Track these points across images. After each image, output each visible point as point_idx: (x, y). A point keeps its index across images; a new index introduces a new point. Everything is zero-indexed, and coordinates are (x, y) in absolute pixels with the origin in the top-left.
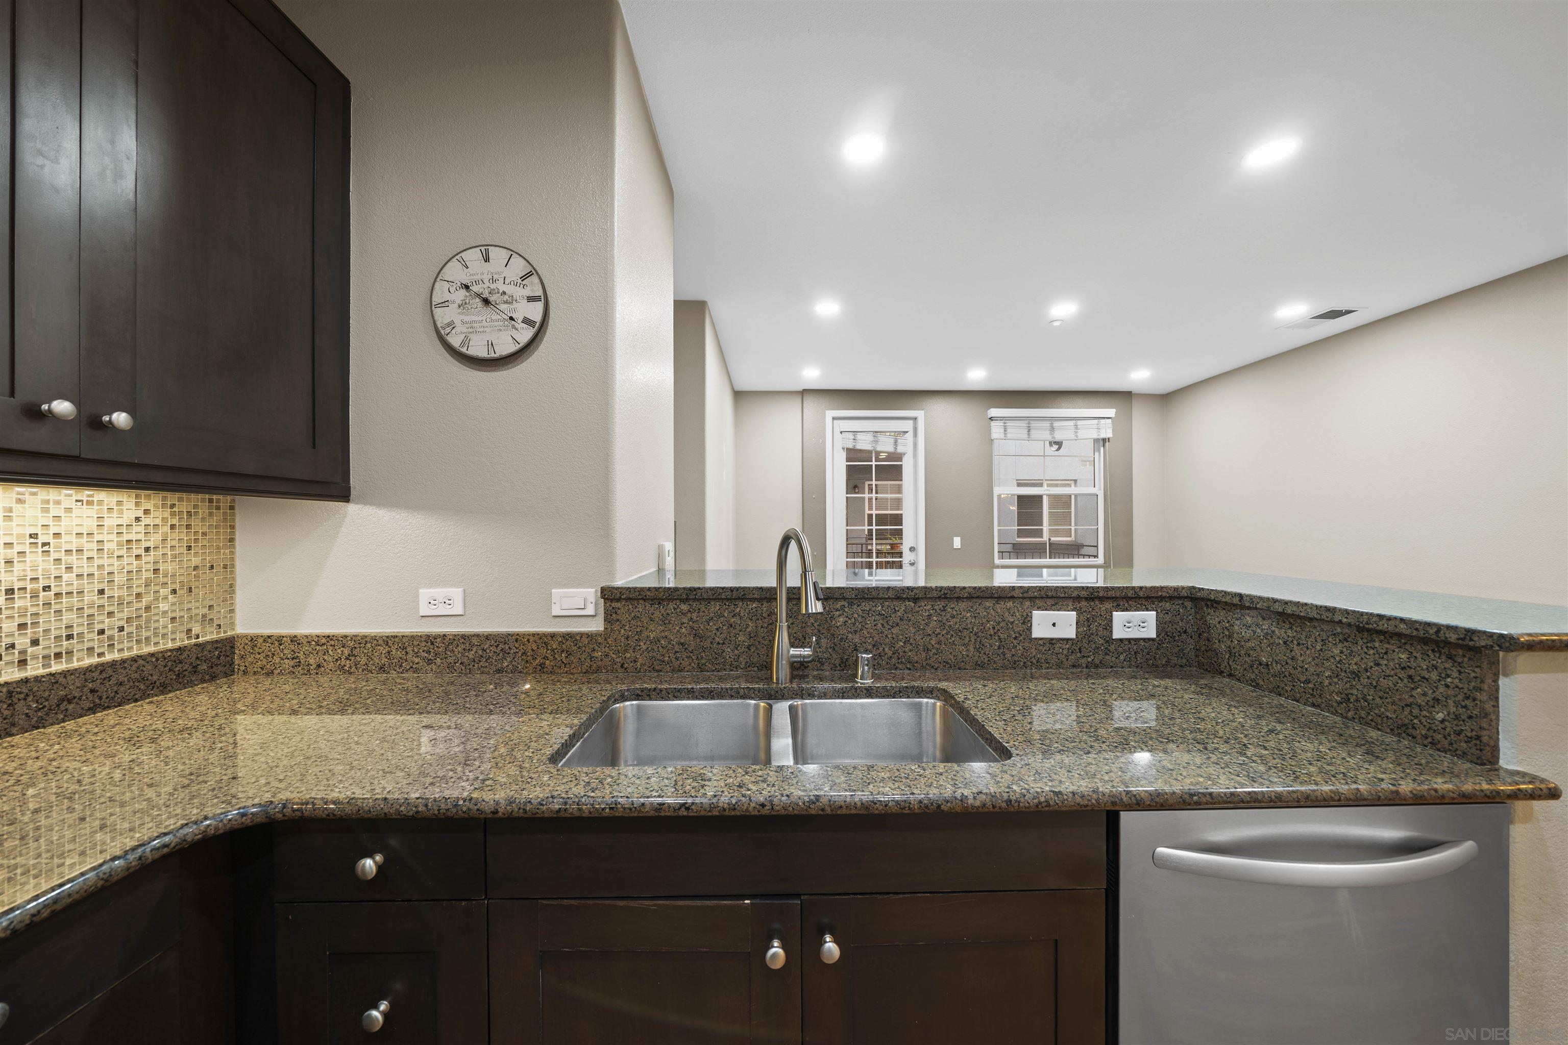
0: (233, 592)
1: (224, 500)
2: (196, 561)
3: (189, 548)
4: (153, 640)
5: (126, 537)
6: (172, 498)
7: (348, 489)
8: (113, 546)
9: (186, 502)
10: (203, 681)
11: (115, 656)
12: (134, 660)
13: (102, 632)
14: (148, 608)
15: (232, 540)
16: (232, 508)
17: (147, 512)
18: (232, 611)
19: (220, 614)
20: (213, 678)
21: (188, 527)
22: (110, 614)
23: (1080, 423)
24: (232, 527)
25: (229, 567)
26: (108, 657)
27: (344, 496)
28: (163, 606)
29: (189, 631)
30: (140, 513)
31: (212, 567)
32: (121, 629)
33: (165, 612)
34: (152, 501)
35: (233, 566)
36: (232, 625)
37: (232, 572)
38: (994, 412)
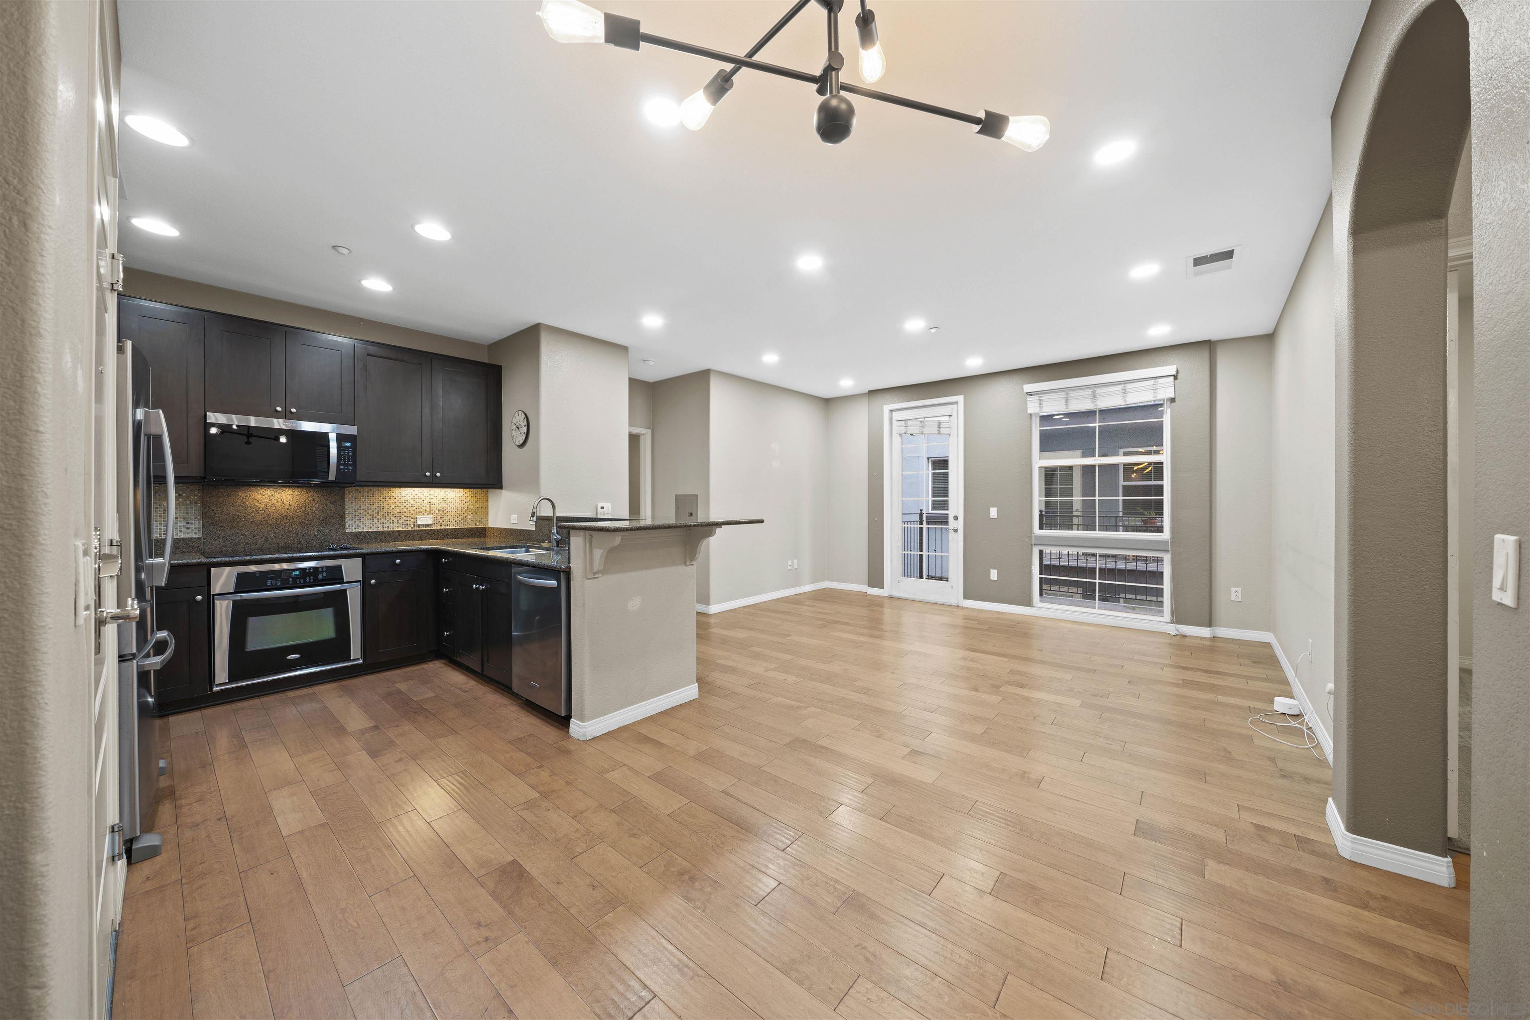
0: (488, 515)
1: (485, 490)
2: (477, 506)
3: (476, 502)
4: (467, 525)
5: (461, 499)
6: (471, 490)
7: (502, 485)
8: (458, 501)
9: (474, 491)
10: (478, 537)
11: (458, 527)
12: (461, 528)
13: (456, 521)
14: (466, 517)
15: (487, 500)
16: (487, 491)
17: (466, 493)
18: (487, 520)
19: (484, 520)
20: (480, 537)
21: (476, 497)
22: (458, 517)
23: (1129, 386)
24: (488, 497)
25: (487, 508)
26: (457, 527)
27: (501, 488)
28: (469, 517)
29: (476, 524)
30: (464, 493)
31: (482, 508)
32: (460, 521)
33: (470, 519)
34: (466, 491)
35: (488, 508)
36: (488, 524)
37: (488, 509)
38: (1028, 388)
